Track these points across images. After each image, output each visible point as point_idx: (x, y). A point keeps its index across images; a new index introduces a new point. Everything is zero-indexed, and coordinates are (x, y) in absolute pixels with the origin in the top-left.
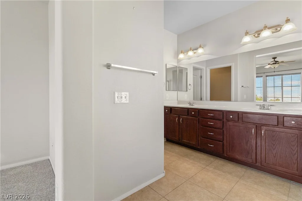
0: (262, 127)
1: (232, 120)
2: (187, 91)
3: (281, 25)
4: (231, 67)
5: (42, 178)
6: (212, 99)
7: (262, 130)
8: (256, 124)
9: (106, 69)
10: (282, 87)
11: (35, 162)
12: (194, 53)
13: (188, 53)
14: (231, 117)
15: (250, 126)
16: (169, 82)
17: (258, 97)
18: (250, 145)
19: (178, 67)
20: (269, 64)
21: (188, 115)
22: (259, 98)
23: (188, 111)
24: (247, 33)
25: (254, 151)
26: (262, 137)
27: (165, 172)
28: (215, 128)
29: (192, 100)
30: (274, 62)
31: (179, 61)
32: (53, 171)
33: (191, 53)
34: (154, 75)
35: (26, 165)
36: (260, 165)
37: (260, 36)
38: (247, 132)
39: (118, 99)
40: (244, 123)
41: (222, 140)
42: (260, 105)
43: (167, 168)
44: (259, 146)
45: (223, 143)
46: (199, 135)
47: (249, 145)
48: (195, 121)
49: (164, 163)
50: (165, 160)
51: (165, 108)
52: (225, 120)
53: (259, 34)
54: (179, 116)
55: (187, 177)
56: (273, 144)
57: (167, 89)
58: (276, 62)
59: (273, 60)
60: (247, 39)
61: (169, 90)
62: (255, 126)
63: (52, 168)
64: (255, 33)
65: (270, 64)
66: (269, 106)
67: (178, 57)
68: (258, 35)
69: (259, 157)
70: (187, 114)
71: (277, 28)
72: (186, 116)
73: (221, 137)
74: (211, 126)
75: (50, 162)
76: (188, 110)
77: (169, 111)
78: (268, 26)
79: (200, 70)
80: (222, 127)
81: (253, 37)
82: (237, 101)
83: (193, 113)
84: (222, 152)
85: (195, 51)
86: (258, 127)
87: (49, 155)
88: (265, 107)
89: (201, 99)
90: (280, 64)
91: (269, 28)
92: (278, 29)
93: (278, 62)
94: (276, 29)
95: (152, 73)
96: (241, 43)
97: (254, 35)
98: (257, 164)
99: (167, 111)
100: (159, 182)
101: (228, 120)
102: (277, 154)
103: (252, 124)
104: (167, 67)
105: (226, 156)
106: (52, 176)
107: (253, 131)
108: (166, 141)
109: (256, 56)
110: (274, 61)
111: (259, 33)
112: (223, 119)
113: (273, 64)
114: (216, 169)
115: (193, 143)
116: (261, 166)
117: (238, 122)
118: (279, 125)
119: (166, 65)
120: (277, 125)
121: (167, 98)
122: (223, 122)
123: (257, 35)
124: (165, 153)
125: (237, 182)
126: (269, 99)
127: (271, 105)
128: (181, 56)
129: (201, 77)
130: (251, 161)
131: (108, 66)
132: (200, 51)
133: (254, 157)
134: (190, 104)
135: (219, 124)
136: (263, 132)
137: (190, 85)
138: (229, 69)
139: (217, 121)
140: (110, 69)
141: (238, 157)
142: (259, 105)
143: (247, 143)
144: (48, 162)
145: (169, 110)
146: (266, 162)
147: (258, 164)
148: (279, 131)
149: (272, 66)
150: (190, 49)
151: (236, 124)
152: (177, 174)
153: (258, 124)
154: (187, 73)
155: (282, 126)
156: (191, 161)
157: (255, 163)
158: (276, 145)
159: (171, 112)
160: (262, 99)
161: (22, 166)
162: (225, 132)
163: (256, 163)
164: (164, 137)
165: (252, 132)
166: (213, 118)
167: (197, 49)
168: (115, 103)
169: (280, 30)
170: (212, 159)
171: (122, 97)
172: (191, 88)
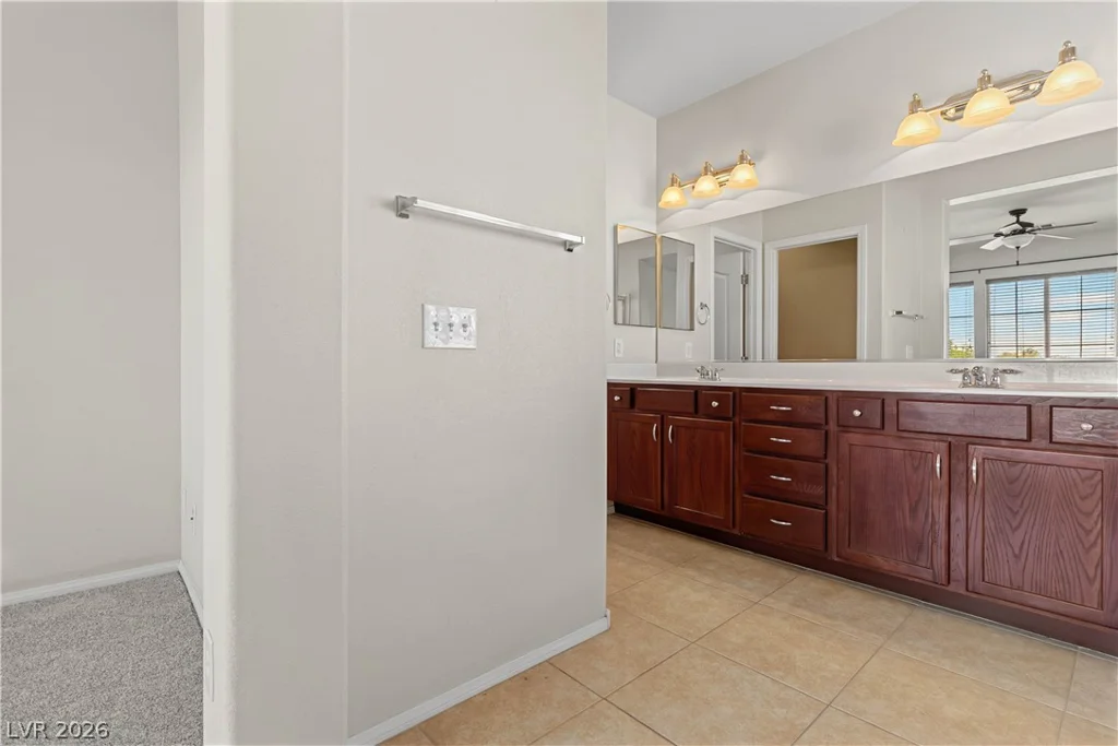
0: (971, 448)
1: (862, 426)
2: (692, 329)
3: (1043, 73)
4: (856, 239)
5: (154, 634)
6: (784, 354)
7: (970, 457)
8: (950, 439)
9: (392, 215)
10: (1047, 312)
11: (127, 580)
12: (721, 184)
13: (697, 185)
14: (857, 413)
15: (929, 446)
16: (624, 301)
17: (956, 347)
18: (927, 516)
19: (659, 236)
20: (998, 235)
21: (696, 412)
22: (959, 349)
23: (696, 397)
24: (915, 106)
25: (942, 538)
26: (970, 483)
27: (612, 615)
28: (795, 457)
29: (712, 360)
30: (1017, 226)
31: (662, 215)
32: (194, 611)
33: (706, 185)
34: (570, 250)
35: (92, 592)
36: (962, 591)
37: (966, 112)
38: (916, 469)
39: (436, 330)
40: (905, 434)
41: (822, 502)
42: (965, 372)
43: (616, 602)
44: (958, 520)
45: (826, 512)
46: (737, 486)
47: (921, 515)
48: (722, 435)
49: (608, 585)
50: (609, 575)
51: (613, 388)
52: (833, 426)
53: (960, 108)
54: (662, 417)
55: (691, 631)
56: (1010, 509)
57: (620, 321)
58: (1025, 228)
59: (1014, 219)
60: (916, 126)
61: (624, 324)
62: (944, 446)
63: (190, 600)
64: (945, 104)
65: (1001, 234)
66: (995, 374)
67: (659, 200)
68: (957, 111)
69: (958, 561)
70: (692, 410)
71: (1027, 84)
72: (689, 415)
73: (820, 491)
74: (780, 452)
75: (183, 581)
76: (696, 393)
77: (627, 401)
78: (997, 75)
79: (742, 254)
80: (822, 453)
81: (941, 118)
82: (878, 360)
83: (715, 404)
84: (821, 548)
85: (723, 178)
86: (957, 447)
87: (180, 558)
88: (982, 378)
89: (745, 358)
90: (1040, 234)
91: (998, 85)
92: (1031, 87)
93: (1031, 225)
94: (1026, 88)
95: (565, 243)
96: (895, 142)
97: (943, 113)
98: (952, 588)
99: (617, 398)
100: (588, 648)
101: (846, 426)
102: (1026, 546)
103: (935, 437)
104: (620, 241)
105: (836, 559)
106: (189, 628)
107: (938, 465)
108: (613, 510)
109: (948, 200)
110: (1018, 222)
111: (961, 102)
112: (827, 423)
113: (1015, 233)
114: (799, 606)
115: (716, 515)
116: (968, 594)
117: (882, 432)
118: (1033, 440)
119: (615, 228)
120: (1025, 437)
121: (619, 351)
122: (827, 432)
123: (953, 111)
124: (611, 553)
125: (877, 651)
126: (995, 353)
127: (1005, 371)
128: (672, 196)
129: (745, 280)
130: (930, 578)
131: (402, 208)
132: (743, 174)
133: (940, 557)
134: (703, 372)
135: (810, 442)
136: (974, 468)
137: (703, 306)
138: (849, 247)
139: (804, 432)
140: (407, 216)
141: (883, 562)
142: (961, 371)
143: (914, 510)
144: (176, 580)
145: (627, 397)
146: (986, 579)
147: (957, 588)
148: (1034, 460)
149: (1010, 243)
150: (706, 168)
151: (877, 440)
152: (657, 622)
153: (957, 438)
154: (693, 264)
155: (1044, 443)
156: (707, 580)
157: (944, 581)
158: (1021, 513)
159: (632, 405)
160: (973, 354)
161: (81, 595)
162: (834, 471)
163: (949, 583)
164: (608, 498)
165: (934, 467)
166: (788, 421)
167: (728, 169)
168: (426, 346)
169: (1040, 89)
170: (783, 572)
171: (451, 325)
172: (706, 317)
